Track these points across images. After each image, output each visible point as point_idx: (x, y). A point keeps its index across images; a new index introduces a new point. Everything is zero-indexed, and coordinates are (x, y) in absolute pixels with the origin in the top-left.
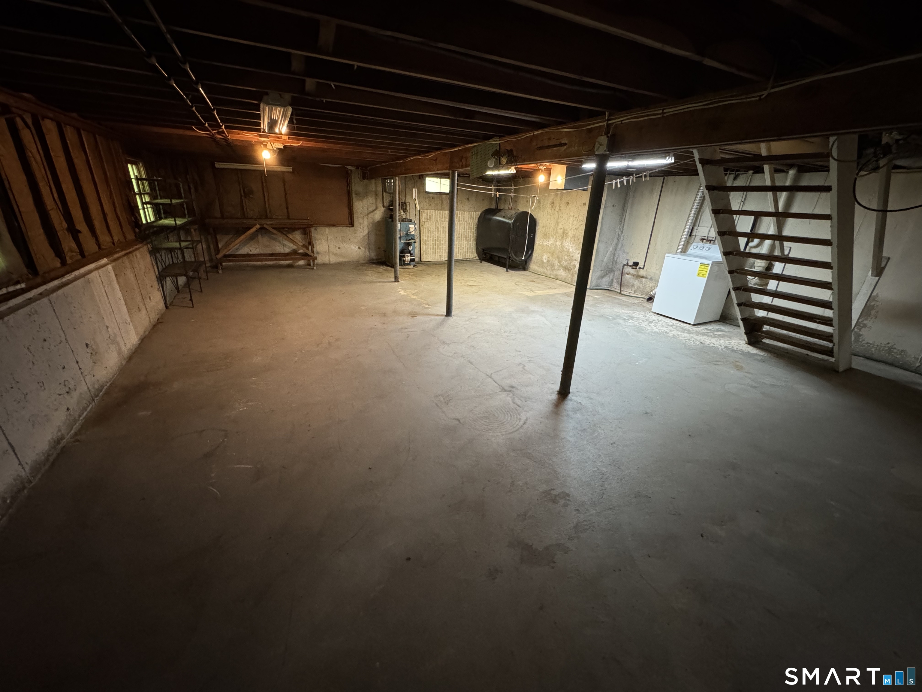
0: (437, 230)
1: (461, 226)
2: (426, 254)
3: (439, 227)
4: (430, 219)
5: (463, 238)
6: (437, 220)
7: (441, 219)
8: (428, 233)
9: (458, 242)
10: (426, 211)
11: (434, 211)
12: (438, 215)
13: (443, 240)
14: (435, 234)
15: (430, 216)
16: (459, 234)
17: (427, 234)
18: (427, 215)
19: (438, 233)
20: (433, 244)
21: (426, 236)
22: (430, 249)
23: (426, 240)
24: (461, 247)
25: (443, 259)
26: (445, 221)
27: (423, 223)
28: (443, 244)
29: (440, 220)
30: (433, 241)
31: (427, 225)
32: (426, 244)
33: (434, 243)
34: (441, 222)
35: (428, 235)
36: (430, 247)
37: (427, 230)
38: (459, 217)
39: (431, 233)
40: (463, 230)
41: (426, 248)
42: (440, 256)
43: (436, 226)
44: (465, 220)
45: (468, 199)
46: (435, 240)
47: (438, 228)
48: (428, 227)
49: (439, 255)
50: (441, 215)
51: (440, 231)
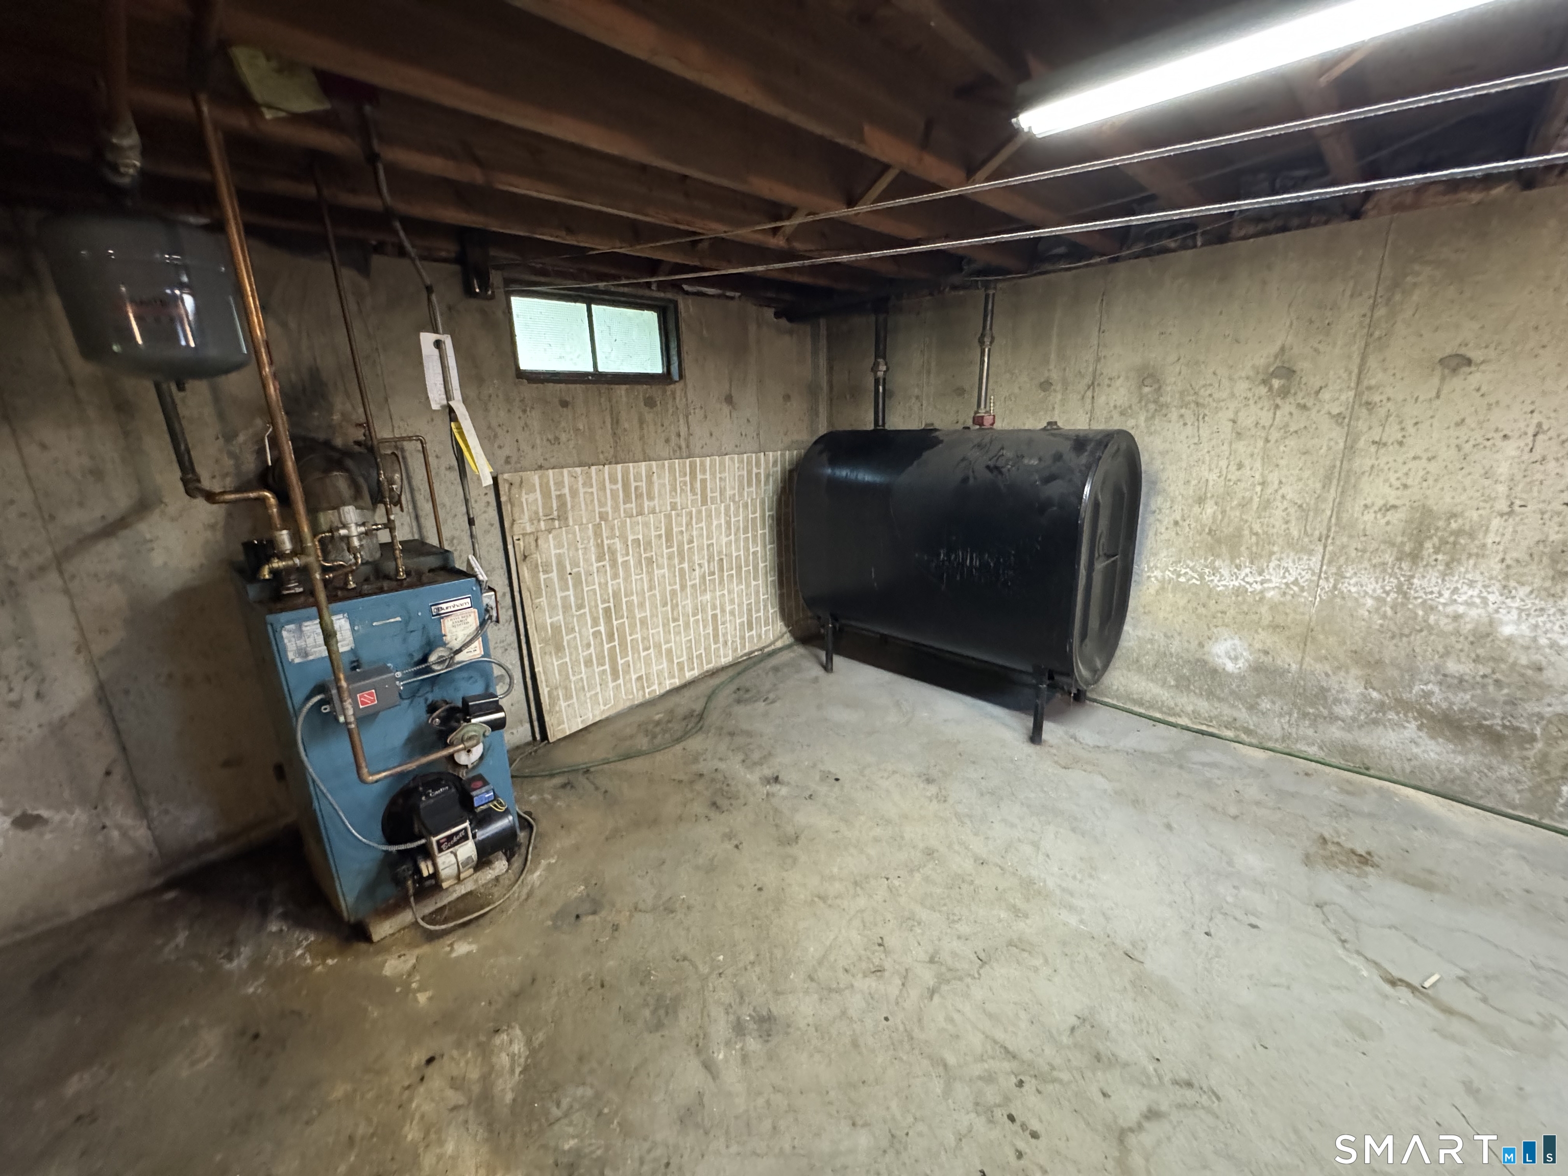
0: (606, 563)
1: (715, 523)
2: (568, 697)
3: (618, 545)
4: (562, 517)
5: (726, 574)
6: (603, 517)
7: (622, 507)
8: (565, 588)
9: (708, 596)
10: (535, 478)
11: (578, 470)
12: (603, 488)
13: (642, 605)
14: (604, 586)
15: (560, 497)
16: (710, 559)
17: (559, 594)
18: (546, 494)
19: (615, 576)
20: (597, 634)
21: (553, 608)
22: (588, 663)
23: (556, 629)
24: (723, 611)
25: (656, 687)
26: (640, 513)
27: (531, 539)
28: (643, 622)
29: (616, 509)
30: (595, 622)
31: (550, 549)
32: (559, 648)
33: (602, 628)
34: (624, 524)
35: (565, 599)
36: (583, 654)
37: (554, 575)
38: (703, 481)
39: (578, 583)
40: (724, 540)
41: (563, 668)
42: (640, 678)
43: (600, 546)
44: (729, 492)
45: (729, 400)
46: (607, 611)
47: (613, 552)
48: (559, 556)
49: (634, 677)
50: (620, 485)
51: (626, 562)
